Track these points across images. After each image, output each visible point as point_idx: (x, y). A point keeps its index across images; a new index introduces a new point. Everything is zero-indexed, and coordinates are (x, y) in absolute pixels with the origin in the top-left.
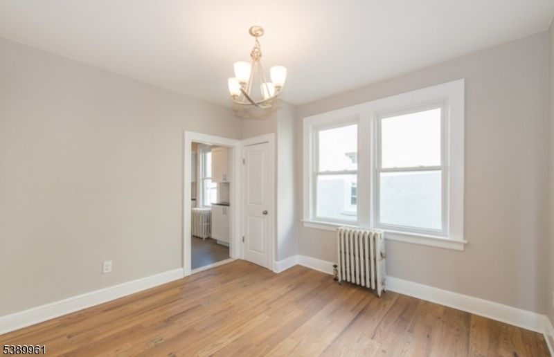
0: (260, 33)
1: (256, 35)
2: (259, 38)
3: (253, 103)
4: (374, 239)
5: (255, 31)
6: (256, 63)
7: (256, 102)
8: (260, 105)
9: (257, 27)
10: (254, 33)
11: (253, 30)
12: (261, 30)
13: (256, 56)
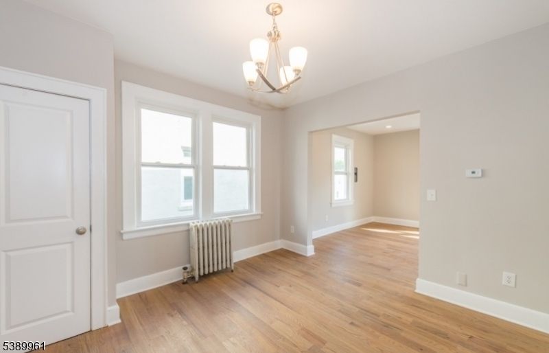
0: (278, 10)
1: (274, 14)
2: (277, 18)
3: (274, 89)
4: (229, 225)
5: (273, 9)
6: (273, 44)
7: (277, 88)
8: (281, 91)
9: (275, 4)
10: (271, 11)
11: (271, 8)
12: (280, 7)
13: (274, 36)
